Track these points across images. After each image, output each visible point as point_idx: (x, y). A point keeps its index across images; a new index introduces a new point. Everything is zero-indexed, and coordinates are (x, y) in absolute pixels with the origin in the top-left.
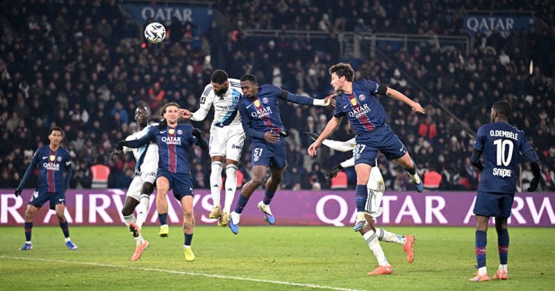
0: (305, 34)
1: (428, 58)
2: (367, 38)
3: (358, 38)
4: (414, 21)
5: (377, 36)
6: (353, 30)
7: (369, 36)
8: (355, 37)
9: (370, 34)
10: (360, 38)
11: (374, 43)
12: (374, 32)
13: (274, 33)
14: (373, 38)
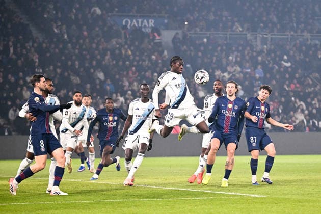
0: (226, 34)
1: (304, 48)
2: (265, 36)
3: (259, 36)
4: (295, 25)
5: (272, 35)
6: (256, 31)
7: (266, 35)
8: (258, 35)
9: (267, 33)
10: (261, 36)
11: (269, 39)
12: (269, 33)
13: (206, 34)
14: (269, 36)
